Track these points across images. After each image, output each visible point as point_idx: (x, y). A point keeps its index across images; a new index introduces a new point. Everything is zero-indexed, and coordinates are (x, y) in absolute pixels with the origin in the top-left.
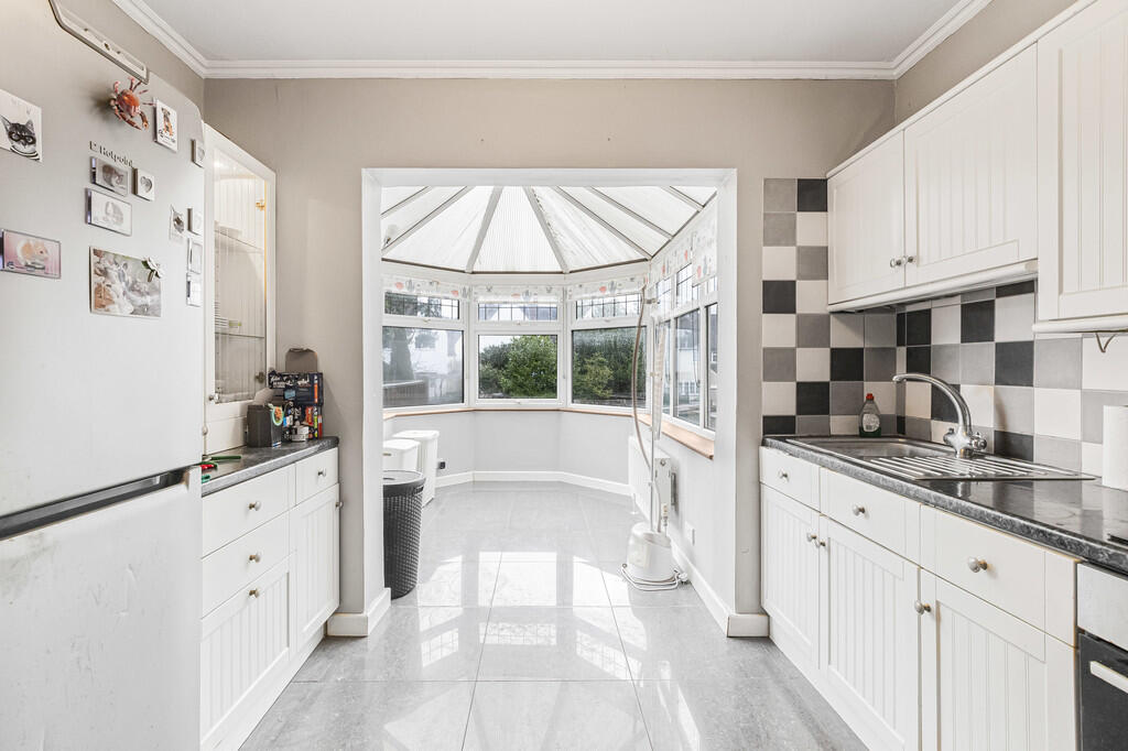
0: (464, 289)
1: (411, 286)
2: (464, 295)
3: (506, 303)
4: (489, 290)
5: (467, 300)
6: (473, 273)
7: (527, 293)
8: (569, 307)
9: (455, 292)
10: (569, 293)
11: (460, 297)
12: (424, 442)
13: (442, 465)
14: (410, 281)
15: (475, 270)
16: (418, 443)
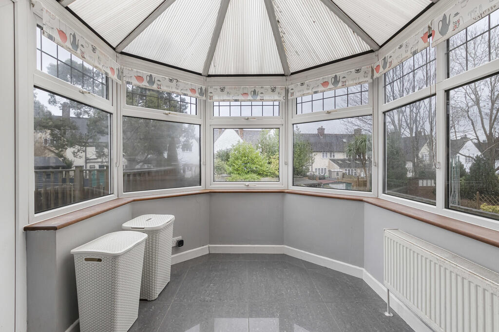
0: (201, 89)
1: (151, 81)
2: (201, 94)
3: (236, 100)
4: (222, 90)
5: (204, 98)
6: (209, 76)
7: (255, 92)
8: (290, 103)
9: (193, 90)
10: (290, 91)
11: (197, 95)
12: (153, 234)
13: (180, 243)
14: (151, 76)
15: (210, 73)
16: (145, 236)
